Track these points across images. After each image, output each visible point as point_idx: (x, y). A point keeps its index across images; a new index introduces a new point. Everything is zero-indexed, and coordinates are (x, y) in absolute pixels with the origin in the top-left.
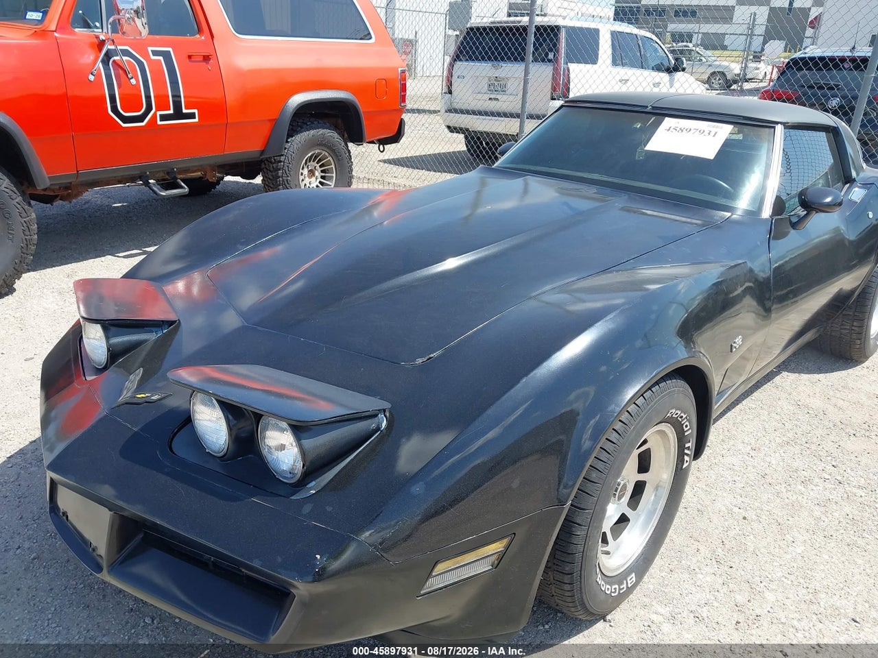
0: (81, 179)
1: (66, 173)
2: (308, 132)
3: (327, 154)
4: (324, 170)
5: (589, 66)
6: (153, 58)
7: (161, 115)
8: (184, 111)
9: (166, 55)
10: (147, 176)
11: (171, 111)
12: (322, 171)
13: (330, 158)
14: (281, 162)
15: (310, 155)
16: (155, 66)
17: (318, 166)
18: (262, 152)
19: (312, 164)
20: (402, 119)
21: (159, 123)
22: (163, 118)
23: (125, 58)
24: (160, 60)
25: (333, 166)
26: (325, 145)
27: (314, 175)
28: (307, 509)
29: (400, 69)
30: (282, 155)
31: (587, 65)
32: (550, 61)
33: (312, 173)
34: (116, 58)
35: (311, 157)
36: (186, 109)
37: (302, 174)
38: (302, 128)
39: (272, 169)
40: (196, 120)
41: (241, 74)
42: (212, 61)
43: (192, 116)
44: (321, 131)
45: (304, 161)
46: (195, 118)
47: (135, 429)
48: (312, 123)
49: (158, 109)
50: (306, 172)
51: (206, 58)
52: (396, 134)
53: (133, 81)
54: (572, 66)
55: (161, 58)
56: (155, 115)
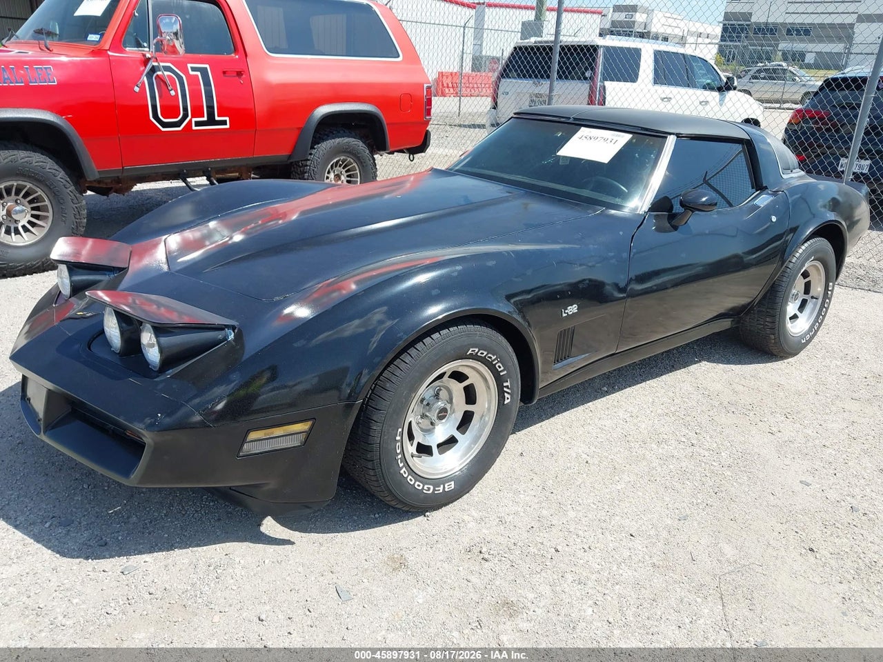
0: (125, 174)
1: (114, 169)
2: (333, 140)
3: (352, 161)
4: (350, 175)
5: (628, 84)
6: (192, 73)
7: (196, 122)
8: (217, 118)
9: (204, 71)
10: (184, 174)
11: (205, 119)
12: (348, 176)
13: (355, 164)
14: (307, 166)
15: (335, 161)
16: (193, 81)
17: (344, 171)
18: (290, 157)
19: (338, 170)
20: (427, 131)
21: (194, 128)
22: (198, 124)
23: (166, 73)
24: (197, 76)
25: (358, 171)
26: (350, 152)
27: (340, 179)
28: (160, 386)
29: (425, 86)
30: (309, 160)
31: (628, 83)
32: (585, 79)
33: (338, 177)
34: (159, 73)
35: (337, 162)
36: (218, 116)
37: (327, 178)
38: (328, 136)
39: (299, 173)
40: (228, 126)
41: (270, 87)
42: (244, 76)
43: (224, 123)
44: (346, 140)
45: (329, 166)
46: (226, 124)
47: (70, 335)
48: (339, 132)
49: (193, 116)
50: (332, 176)
51: (239, 74)
52: (421, 145)
53: (173, 93)
54: (608, 84)
55: (199, 73)
56: (191, 121)
